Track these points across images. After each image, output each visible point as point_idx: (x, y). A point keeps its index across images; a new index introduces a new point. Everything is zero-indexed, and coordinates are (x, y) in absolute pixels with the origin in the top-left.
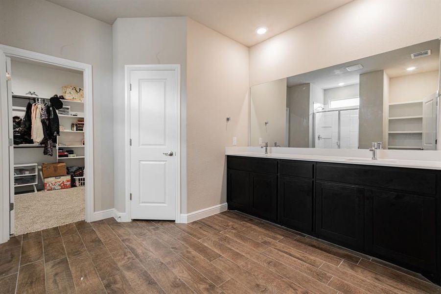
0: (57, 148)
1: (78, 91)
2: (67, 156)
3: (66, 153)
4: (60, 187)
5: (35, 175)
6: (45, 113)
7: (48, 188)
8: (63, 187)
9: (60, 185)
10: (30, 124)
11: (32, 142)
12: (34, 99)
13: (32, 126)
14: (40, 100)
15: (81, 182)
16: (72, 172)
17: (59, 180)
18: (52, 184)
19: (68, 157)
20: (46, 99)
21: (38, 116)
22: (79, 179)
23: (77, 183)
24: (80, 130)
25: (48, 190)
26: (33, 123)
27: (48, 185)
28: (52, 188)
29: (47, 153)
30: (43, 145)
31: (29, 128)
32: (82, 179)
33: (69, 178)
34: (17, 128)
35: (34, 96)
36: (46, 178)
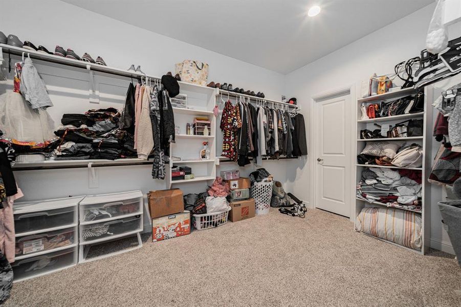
0: (171, 165)
1: (200, 67)
2: (183, 177)
3: (182, 173)
4: (175, 234)
5: (140, 215)
6: (157, 99)
7: (159, 236)
8: (180, 233)
9: (175, 230)
10: (133, 122)
11: (134, 154)
12: (139, 78)
13: (136, 124)
14: (147, 79)
15: (203, 222)
16: (192, 206)
17: (173, 221)
18: (164, 228)
19: (184, 179)
20: (156, 79)
21: (146, 105)
22: (202, 218)
23: (198, 224)
24: (198, 133)
25: (158, 240)
26: (136, 120)
27: (157, 231)
28: (163, 236)
29: (158, 174)
30: (151, 160)
31: (131, 129)
32: (205, 217)
33: (186, 216)
34: (113, 128)
35: (138, 73)
36: (156, 218)
